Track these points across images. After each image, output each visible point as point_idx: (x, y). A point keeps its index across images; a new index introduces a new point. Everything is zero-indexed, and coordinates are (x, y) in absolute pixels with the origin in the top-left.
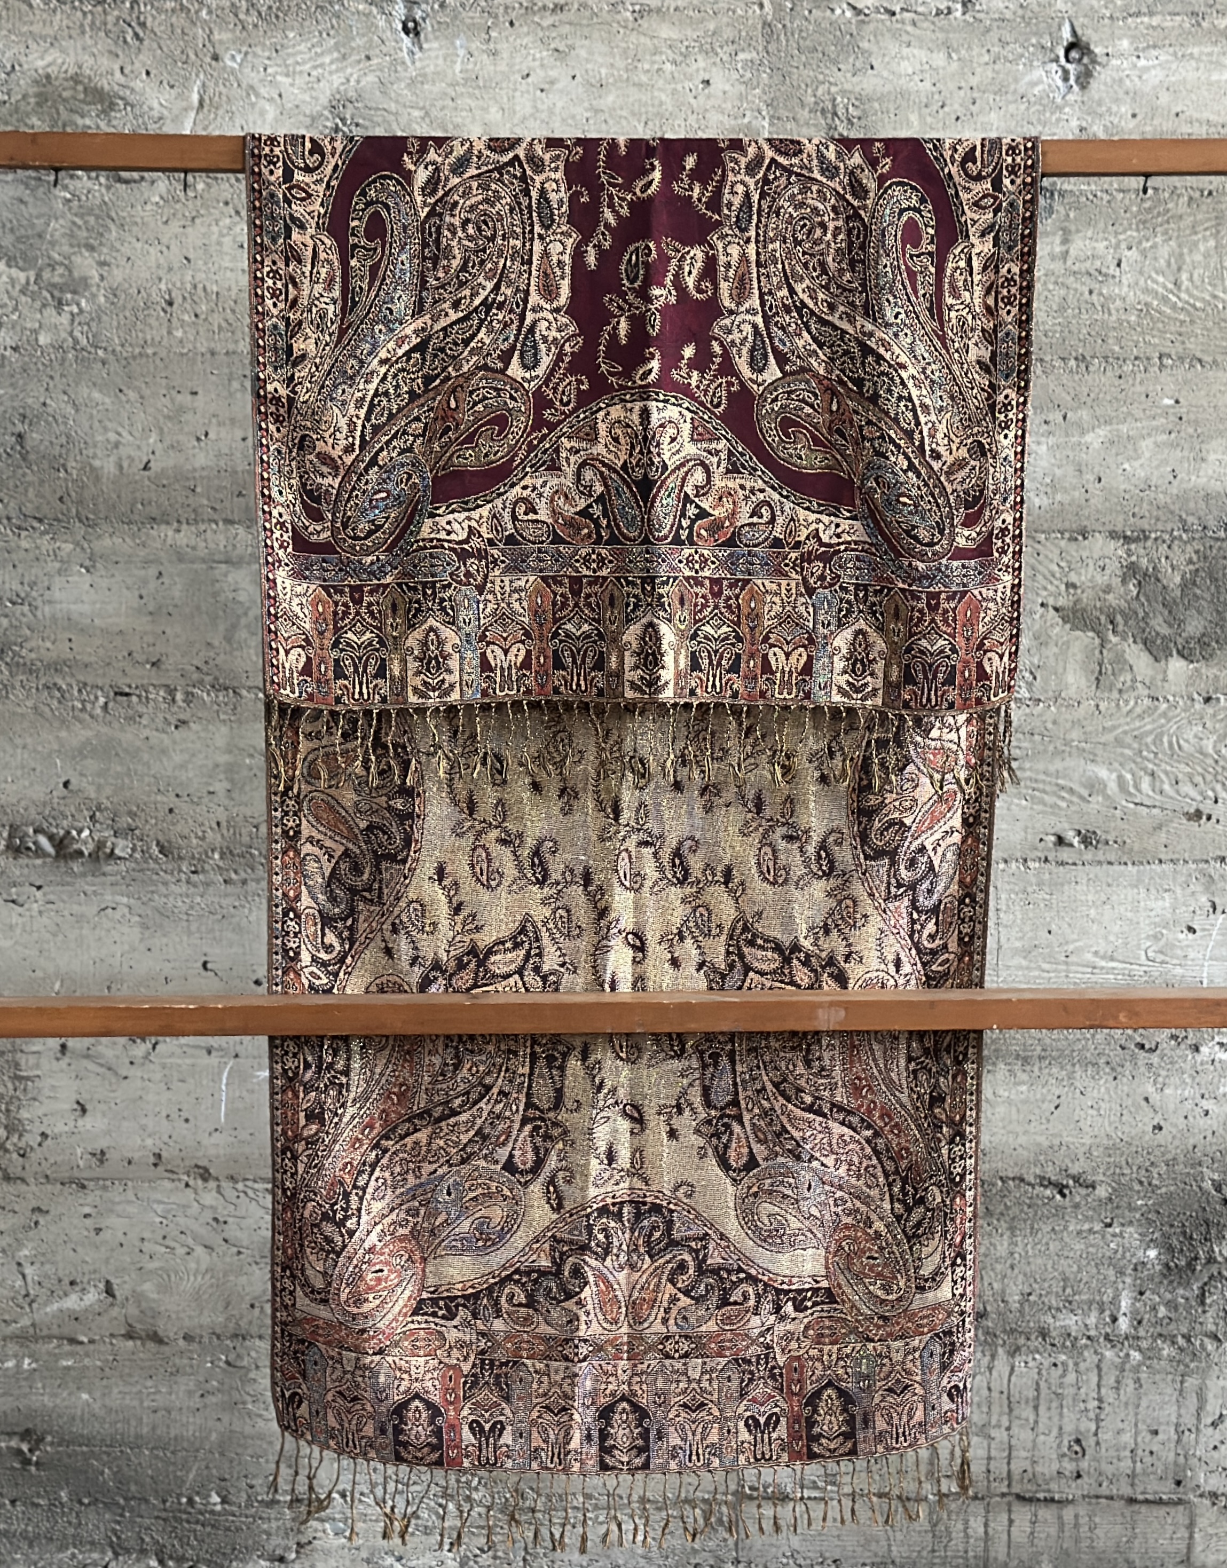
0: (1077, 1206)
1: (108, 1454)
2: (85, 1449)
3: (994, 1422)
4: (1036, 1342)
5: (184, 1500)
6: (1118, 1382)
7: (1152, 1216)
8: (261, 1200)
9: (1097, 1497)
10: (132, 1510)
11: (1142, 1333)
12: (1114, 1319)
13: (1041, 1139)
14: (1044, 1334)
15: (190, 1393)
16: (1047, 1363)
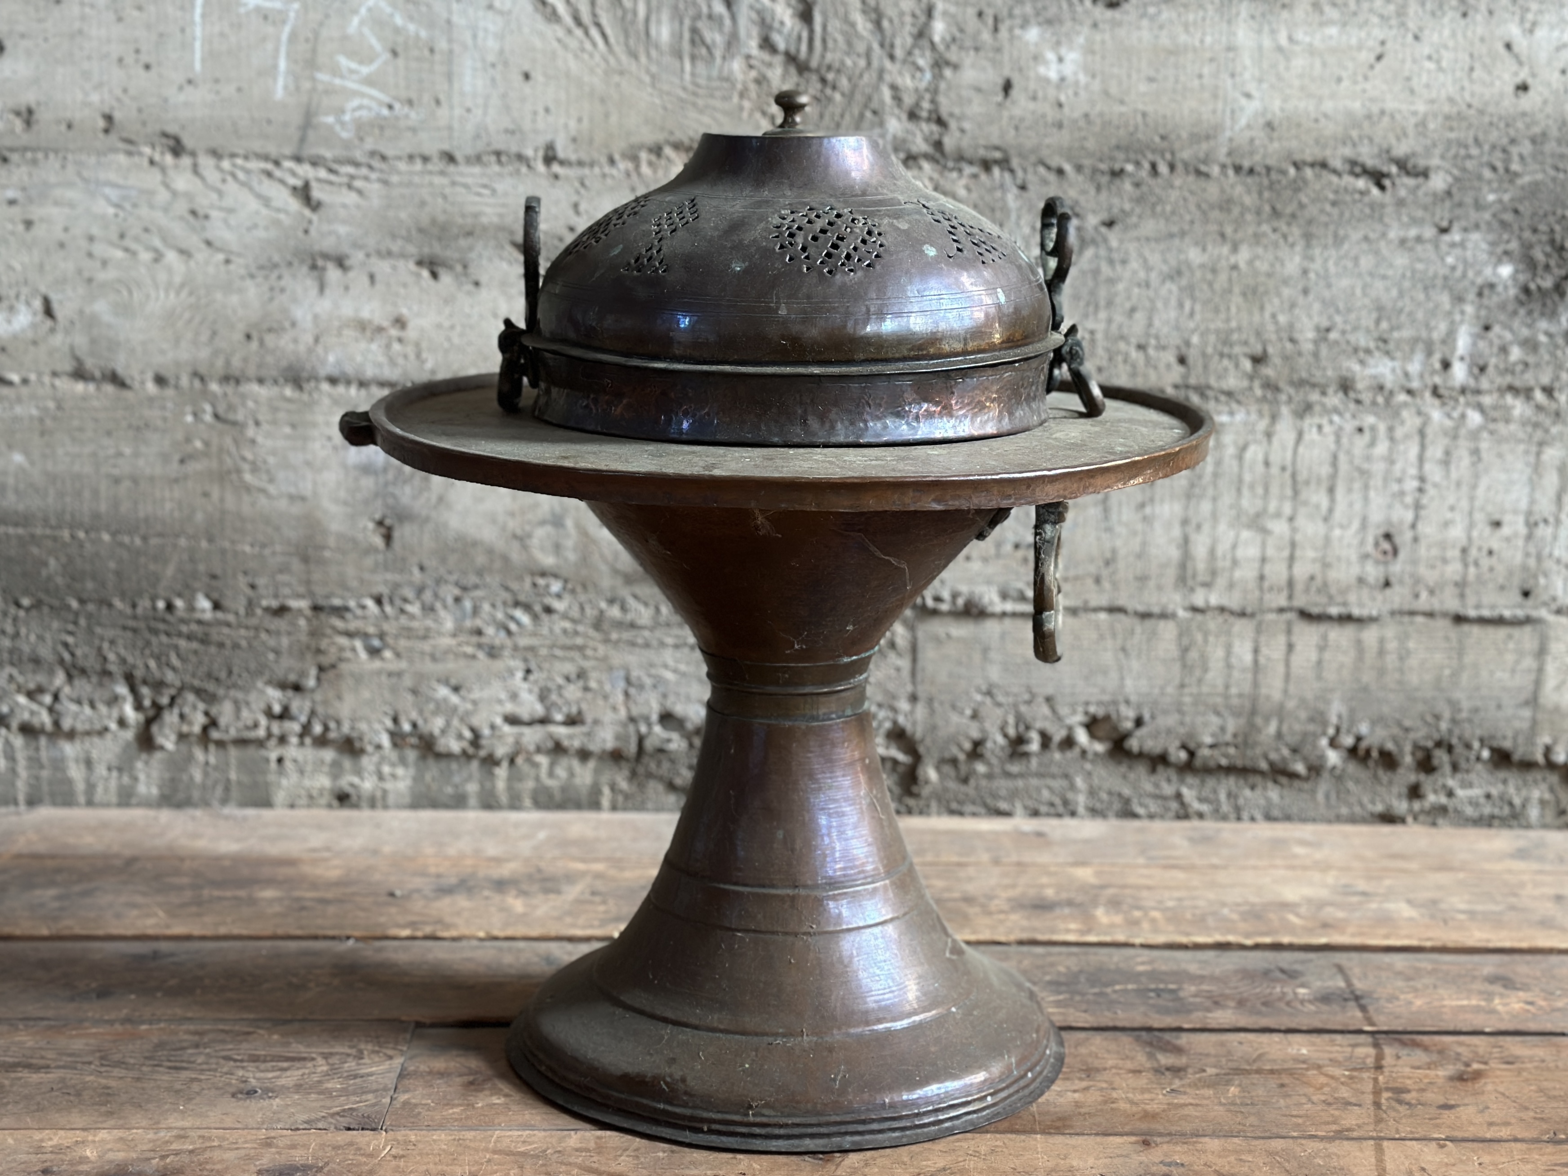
0: (1401, 203)
1: (55, 539)
2: (20, 531)
3: (1272, 507)
4: (1334, 399)
5: (161, 605)
6: (1448, 453)
7: (1508, 217)
8: (255, 184)
9: (1412, 613)
10: (89, 616)
11: (1485, 384)
12: (1446, 365)
13: (1356, 106)
14: (1346, 386)
15: (165, 458)
16: (1349, 426)
